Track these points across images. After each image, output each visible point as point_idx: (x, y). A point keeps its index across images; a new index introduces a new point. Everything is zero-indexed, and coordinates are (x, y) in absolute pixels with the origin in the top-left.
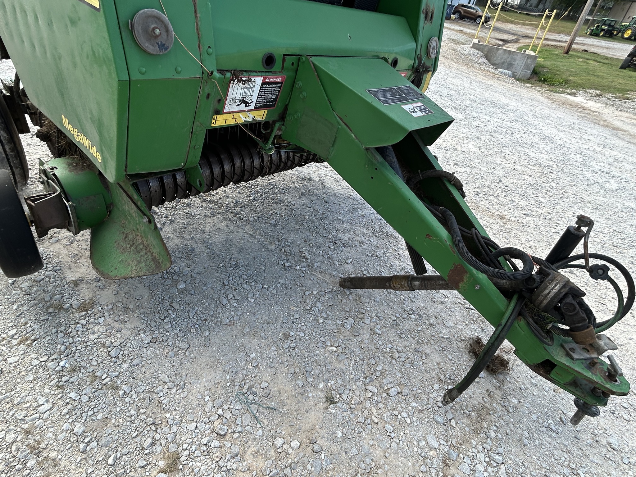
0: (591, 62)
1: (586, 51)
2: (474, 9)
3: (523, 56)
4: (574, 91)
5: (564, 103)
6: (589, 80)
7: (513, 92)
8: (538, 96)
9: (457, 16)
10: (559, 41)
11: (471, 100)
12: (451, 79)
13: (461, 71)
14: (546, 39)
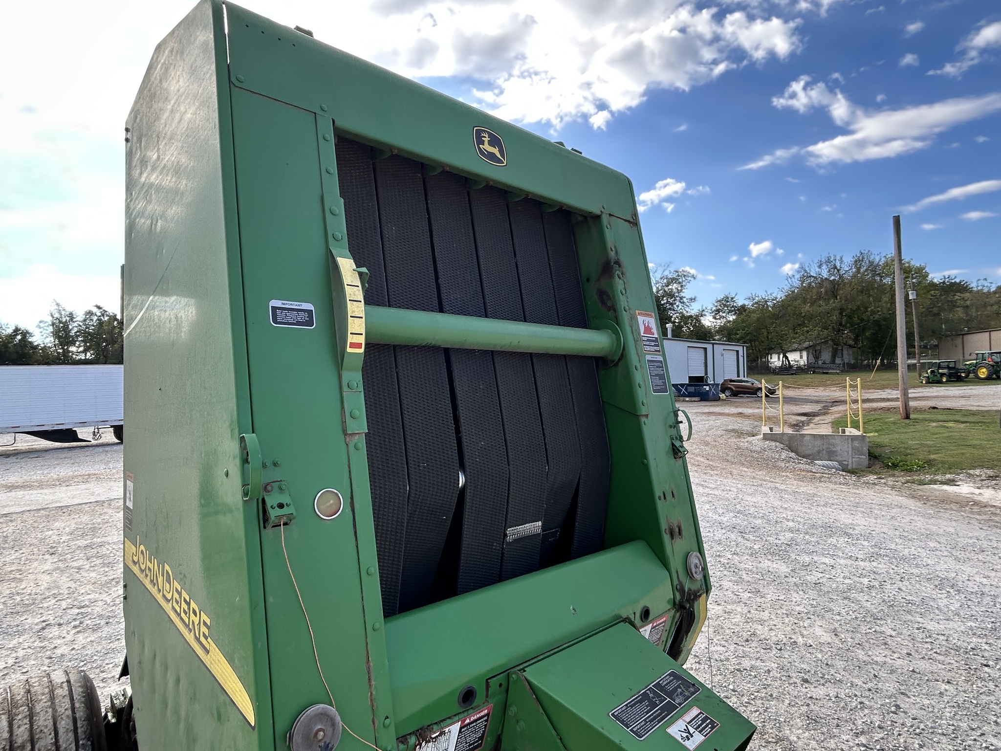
0: (950, 424)
1: (934, 408)
2: (747, 382)
3: (844, 438)
4: (948, 476)
5: (945, 501)
6: (963, 454)
7: (852, 499)
8: (894, 498)
9: (728, 393)
10: (888, 400)
11: (791, 530)
12: (749, 498)
13: (761, 480)
14: (865, 401)
